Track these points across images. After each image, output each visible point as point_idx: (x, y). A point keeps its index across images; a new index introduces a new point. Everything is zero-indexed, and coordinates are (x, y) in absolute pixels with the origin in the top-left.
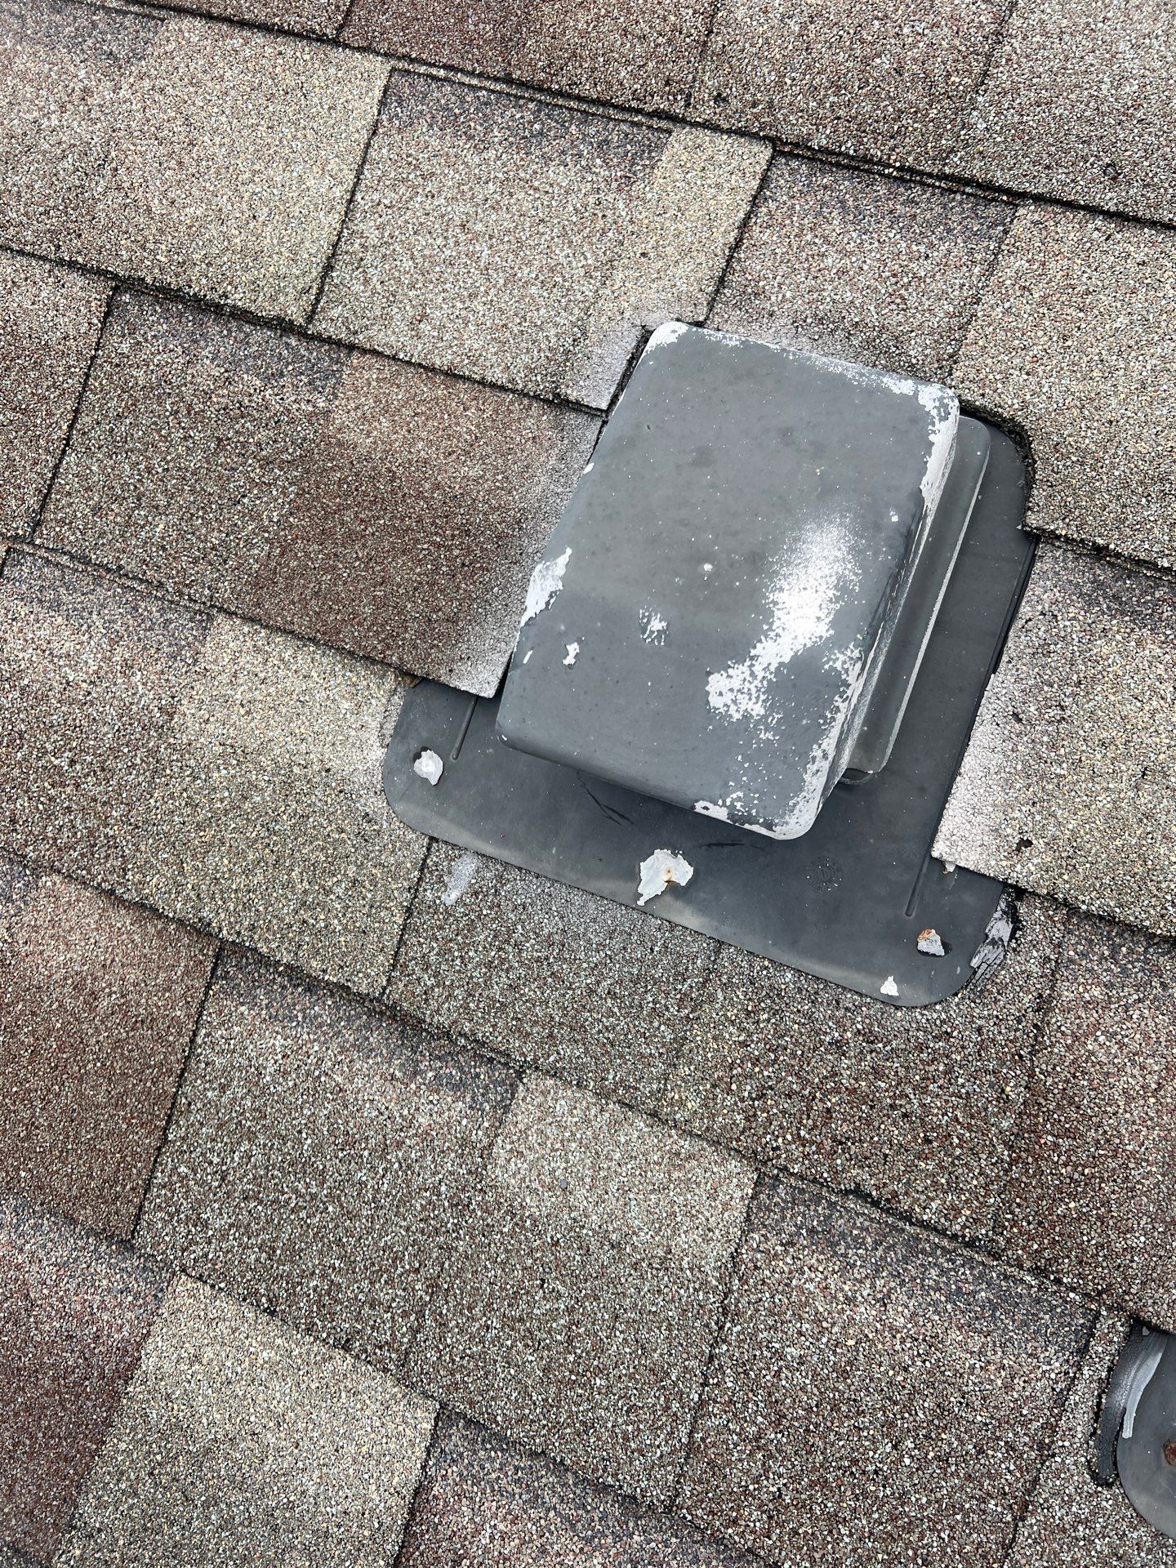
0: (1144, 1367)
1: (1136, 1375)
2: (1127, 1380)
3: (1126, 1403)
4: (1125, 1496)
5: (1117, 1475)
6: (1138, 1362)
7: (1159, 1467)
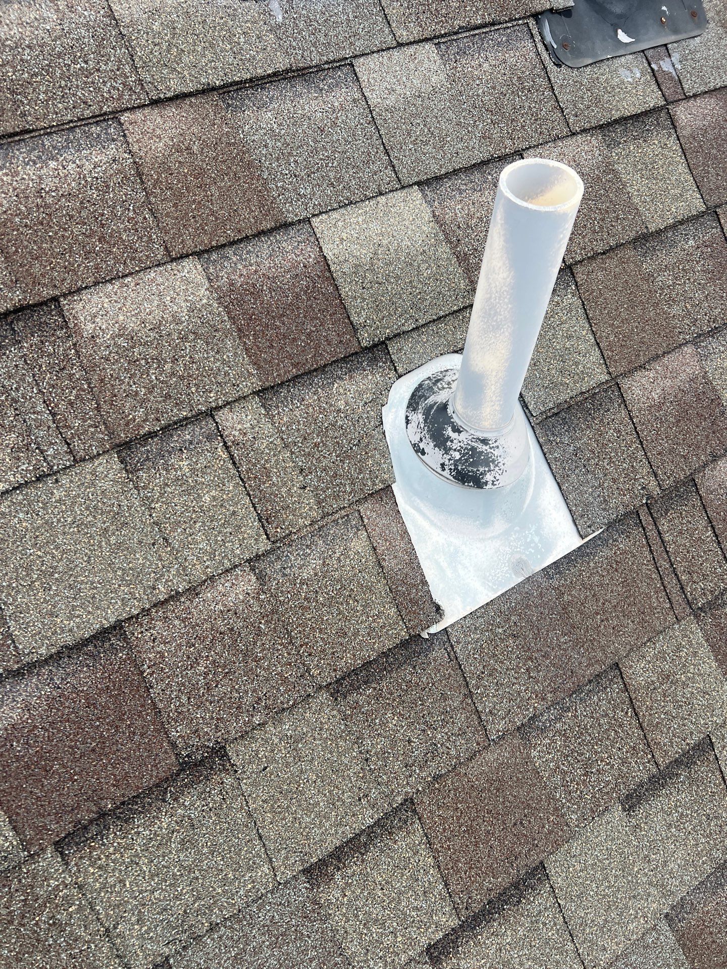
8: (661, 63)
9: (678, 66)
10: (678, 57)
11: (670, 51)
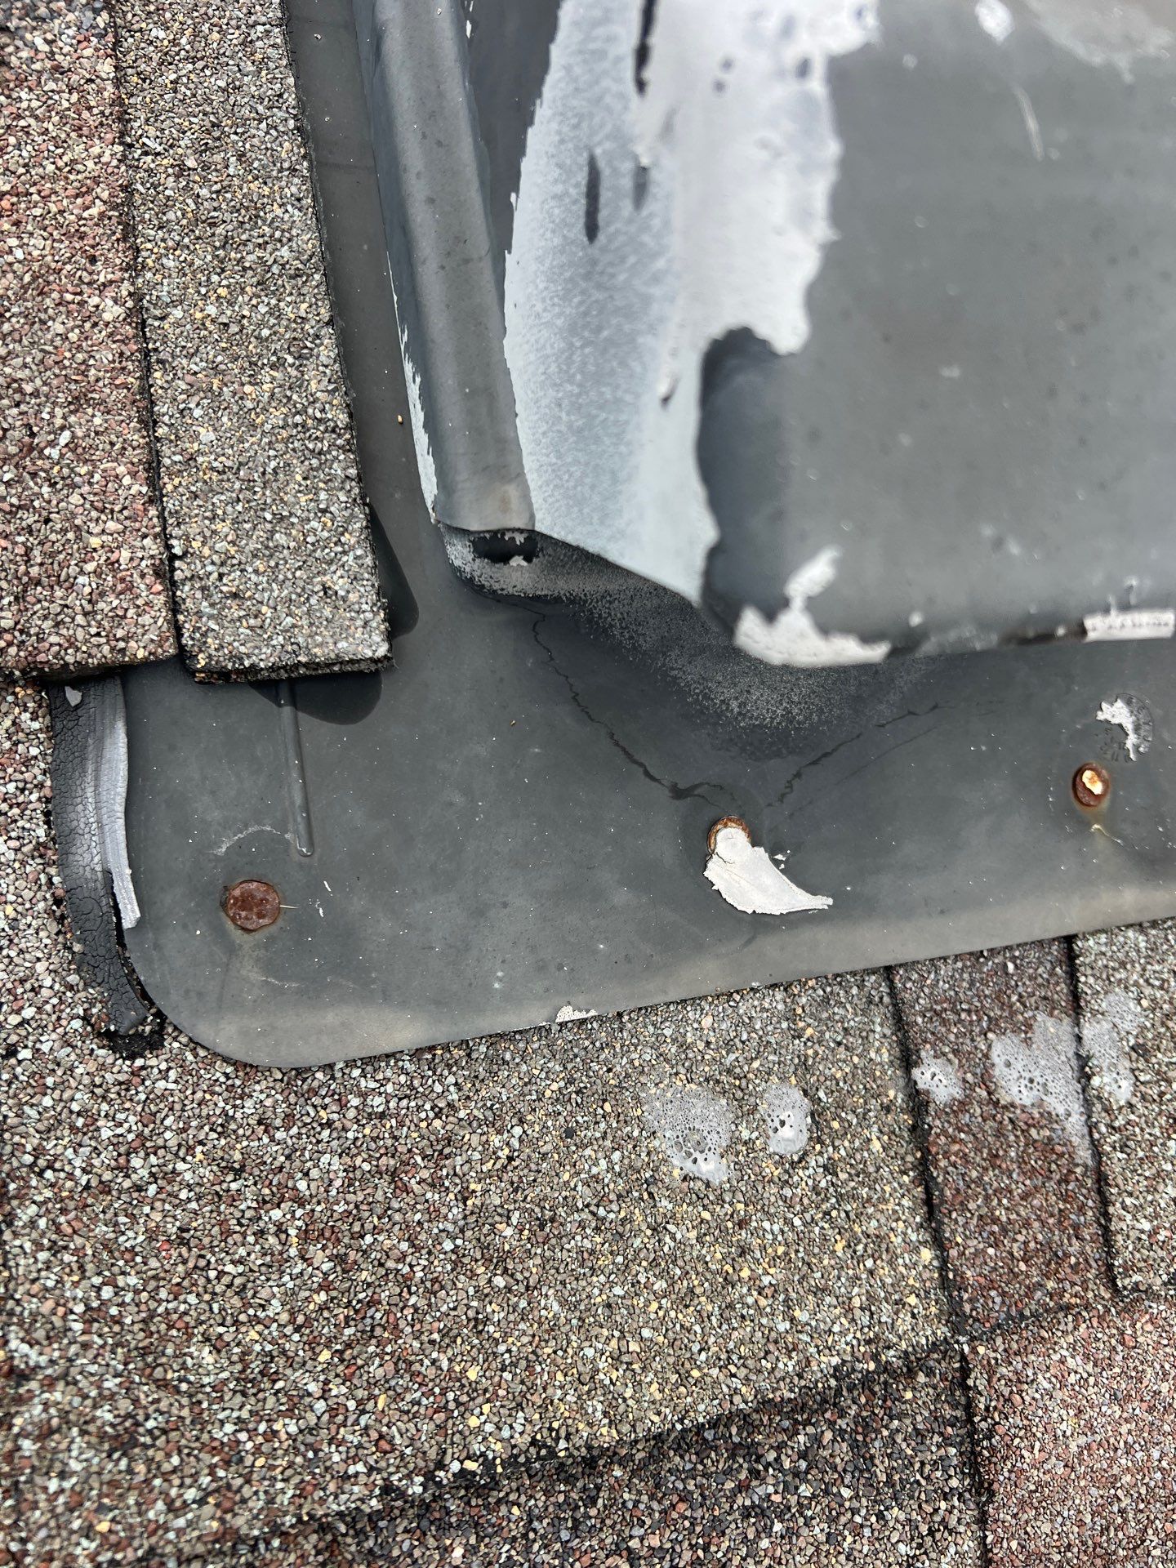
0: (105, 767)
1: (97, 793)
2: (84, 814)
3: (104, 861)
4: (194, 1044)
5: (159, 1014)
6: (90, 768)
7: (232, 950)
8: (1002, 1049)
9: (1115, 1084)
10: (1128, 1025)
11: (1087, 981)
